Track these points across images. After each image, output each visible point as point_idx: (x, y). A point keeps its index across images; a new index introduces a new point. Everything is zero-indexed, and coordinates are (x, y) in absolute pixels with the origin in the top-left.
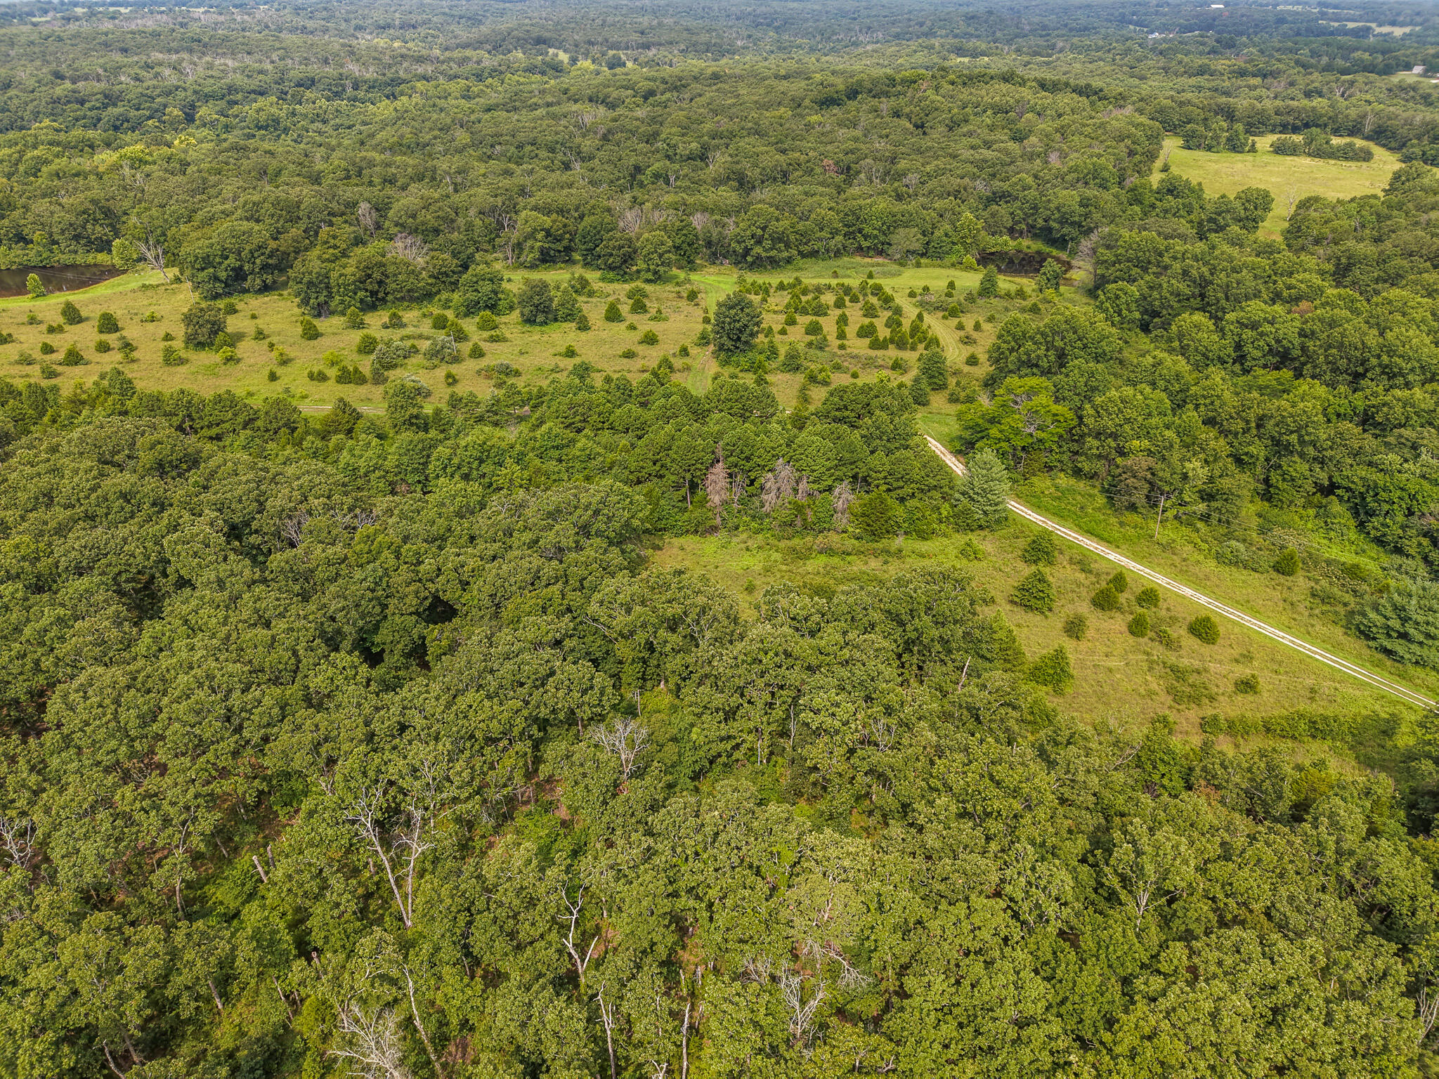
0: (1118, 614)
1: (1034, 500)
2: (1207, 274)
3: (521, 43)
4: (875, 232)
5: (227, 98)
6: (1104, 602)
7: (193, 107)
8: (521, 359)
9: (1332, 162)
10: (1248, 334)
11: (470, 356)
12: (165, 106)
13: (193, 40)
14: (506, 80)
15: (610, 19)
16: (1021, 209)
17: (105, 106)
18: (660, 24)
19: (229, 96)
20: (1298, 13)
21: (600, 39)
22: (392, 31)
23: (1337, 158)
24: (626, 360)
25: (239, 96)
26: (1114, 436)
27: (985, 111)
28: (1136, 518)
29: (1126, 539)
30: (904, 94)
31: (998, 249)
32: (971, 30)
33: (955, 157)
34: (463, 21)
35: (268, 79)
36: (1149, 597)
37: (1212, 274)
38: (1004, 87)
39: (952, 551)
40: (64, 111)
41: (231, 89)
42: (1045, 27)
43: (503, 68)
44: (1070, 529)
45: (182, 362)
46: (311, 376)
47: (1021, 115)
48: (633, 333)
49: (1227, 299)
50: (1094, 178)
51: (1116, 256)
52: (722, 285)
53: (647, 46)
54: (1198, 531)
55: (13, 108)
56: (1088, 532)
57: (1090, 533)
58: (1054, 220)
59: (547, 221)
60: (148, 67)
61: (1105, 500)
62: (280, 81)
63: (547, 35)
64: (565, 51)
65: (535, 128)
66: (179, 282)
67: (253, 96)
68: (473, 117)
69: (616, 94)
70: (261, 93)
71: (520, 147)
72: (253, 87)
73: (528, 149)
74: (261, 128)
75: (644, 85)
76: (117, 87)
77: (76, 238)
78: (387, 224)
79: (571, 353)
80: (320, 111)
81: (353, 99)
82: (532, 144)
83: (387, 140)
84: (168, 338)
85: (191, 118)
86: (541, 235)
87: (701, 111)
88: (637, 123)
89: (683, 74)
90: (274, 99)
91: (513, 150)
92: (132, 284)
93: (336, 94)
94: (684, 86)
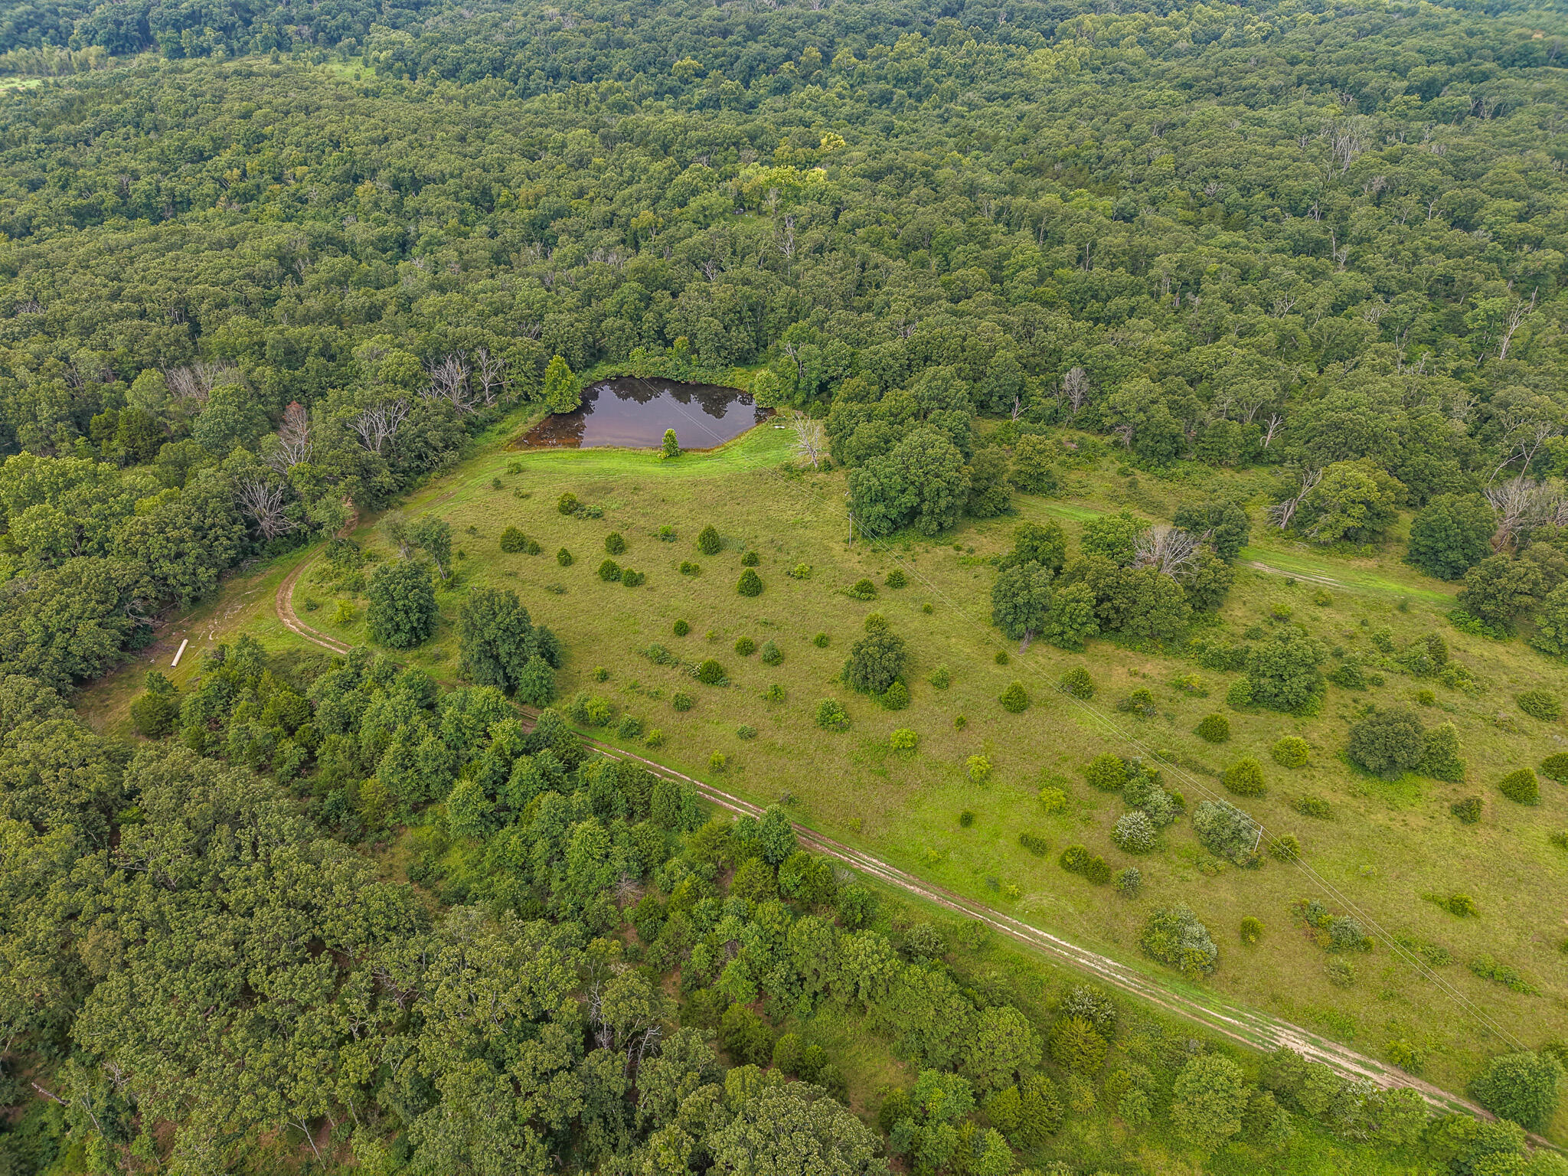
5: (869, 31)
7: (832, 43)
11: (1275, 856)
12: (804, 43)
17: (746, 39)
19: (871, 31)
25: (881, 28)
40: (706, 44)
41: (876, 18)
45: (844, 725)
46: (1025, 840)
55: (659, 35)
65: (1271, 157)
66: (828, 467)
67: (895, 28)
68: (1176, 116)
69: (1375, 80)
70: (904, 24)
71: (1246, 190)
72: (898, 16)
73: (1259, 197)
74: (900, 81)
75: (1422, 72)
76: (761, 15)
77: (718, 350)
78: (1103, 408)
79: (1459, 908)
80: (969, 61)
81: (1005, 39)
82: (1264, 187)
83: (1059, 145)
84: (822, 642)
85: (827, 58)
86: (1358, 510)
87: (1542, 156)
88: (1434, 172)
89: (1475, 42)
90: (918, 35)
91: (1236, 195)
92: (772, 454)
93: (987, 28)
94: (1485, 77)
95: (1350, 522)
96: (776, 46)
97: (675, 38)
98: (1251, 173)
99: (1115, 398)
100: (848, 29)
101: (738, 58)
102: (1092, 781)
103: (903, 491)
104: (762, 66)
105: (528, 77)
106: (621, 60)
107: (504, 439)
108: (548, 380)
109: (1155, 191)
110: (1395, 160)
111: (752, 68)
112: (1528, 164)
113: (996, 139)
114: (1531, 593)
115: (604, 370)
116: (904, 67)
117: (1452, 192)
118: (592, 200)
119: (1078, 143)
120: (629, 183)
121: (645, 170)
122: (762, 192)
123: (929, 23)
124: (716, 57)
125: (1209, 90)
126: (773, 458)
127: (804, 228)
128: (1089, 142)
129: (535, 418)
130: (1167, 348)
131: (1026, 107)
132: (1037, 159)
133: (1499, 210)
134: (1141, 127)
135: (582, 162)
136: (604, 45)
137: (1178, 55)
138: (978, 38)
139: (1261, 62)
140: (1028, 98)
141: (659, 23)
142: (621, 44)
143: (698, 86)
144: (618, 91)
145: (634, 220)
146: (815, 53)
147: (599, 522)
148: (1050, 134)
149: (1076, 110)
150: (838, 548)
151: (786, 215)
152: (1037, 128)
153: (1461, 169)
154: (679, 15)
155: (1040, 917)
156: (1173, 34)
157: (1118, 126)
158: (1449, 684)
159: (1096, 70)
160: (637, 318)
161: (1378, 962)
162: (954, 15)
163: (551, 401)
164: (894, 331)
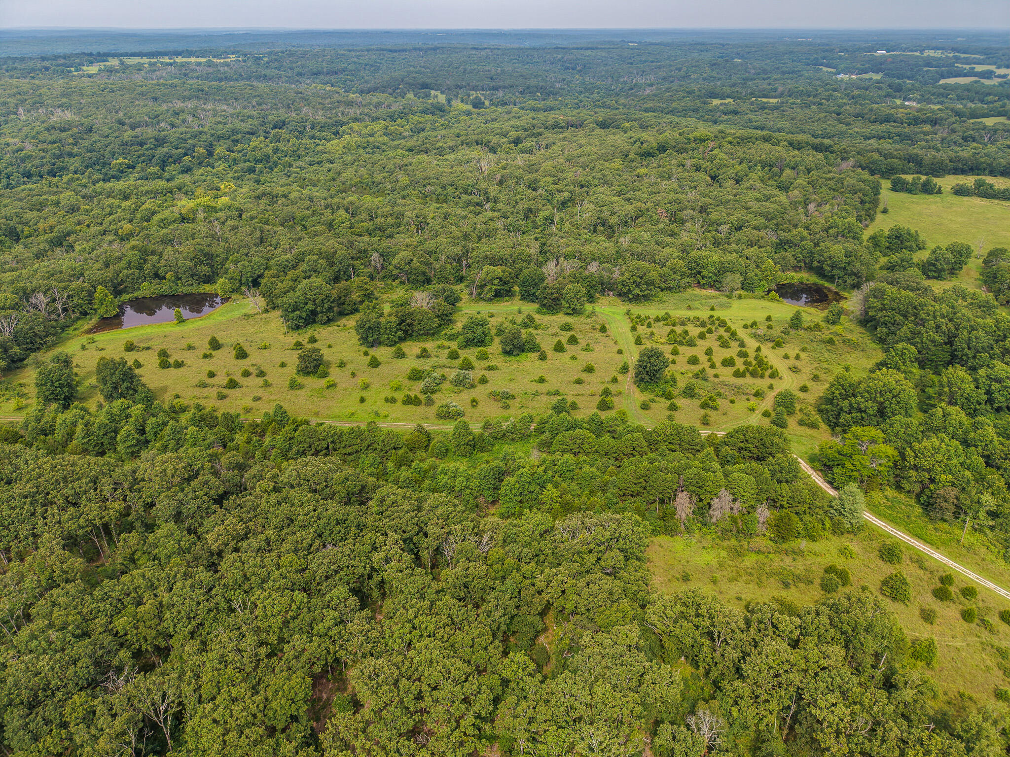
0: (951, 604)
1: (875, 509)
2: (953, 329)
3: (412, 86)
4: (710, 275)
5: (232, 138)
6: (941, 594)
7: (211, 145)
8: (512, 385)
9: (996, 201)
10: (996, 386)
11: (480, 383)
12: (194, 146)
13: (199, 90)
14: (411, 120)
15: (468, 68)
16: (801, 253)
17: (156, 147)
18: (503, 72)
19: (234, 138)
20: (940, 59)
21: (464, 83)
22: (322, 77)
23: (999, 198)
24: (578, 386)
25: (239, 136)
26: (929, 471)
27: (756, 165)
28: (945, 526)
29: (944, 543)
30: (697, 149)
31: (788, 281)
32: (714, 74)
33: (748, 209)
34: (367, 67)
35: (255, 122)
36: (969, 592)
37: (957, 329)
38: (767, 146)
39: (834, 551)
40: (130, 151)
41: (234, 131)
42: (765, 72)
43: (407, 111)
44: (904, 533)
45: (301, 387)
46: (387, 400)
47: (782, 171)
48: (575, 363)
49: (969, 349)
50: (849, 232)
51: (883, 304)
52: (615, 316)
53: (496, 89)
54: (987, 536)
55: (96, 148)
56: (916, 535)
57: (918, 536)
58: (827, 265)
59: (498, 270)
60: (176, 114)
61: (921, 510)
62: (263, 124)
63: (429, 81)
64: (442, 93)
65: (452, 173)
66: (266, 311)
67: (248, 136)
68: (406, 161)
69: (494, 140)
70: (253, 134)
71: (444, 187)
72: (247, 130)
73: (450, 190)
74: (257, 161)
75: (513, 134)
76: (163, 133)
77: (192, 276)
78: (391, 267)
79: (542, 380)
80: (295, 148)
81: (313, 137)
82: (452, 186)
83: (351, 179)
84: (283, 365)
85: (210, 154)
86: (496, 282)
87: (561, 161)
88: (520, 171)
89: (535, 122)
90: (262, 138)
91: (440, 190)
92: (236, 313)
93: (301, 133)
94: (540, 134)
95: (495, 287)
96: (177, 149)
97: (109, 149)
98: (444, 180)
99: (394, 261)
100: (219, 138)
101: (154, 156)
102: (410, 378)
103: (306, 304)
104: (170, 160)
105: (8, 178)
106: (74, 163)
107: (77, 332)
108: (97, 301)
109: (402, 193)
110: (504, 168)
111: (164, 161)
112: (556, 163)
113: (319, 181)
114: (557, 293)
115: (126, 297)
116: (258, 154)
117: (528, 177)
118: (88, 226)
119: (361, 177)
120: (111, 214)
121: (119, 207)
122: (194, 212)
123: (268, 133)
124: (139, 157)
125: (422, 151)
126: (237, 314)
127: (223, 223)
128: (367, 176)
129: (94, 321)
130: (415, 243)
131: (331, 166)
132: (342, 187)
133: (545, 181)
134: (389, 166)
135: (73, 209)
136: (60, 156)
137: (404, 138)
138: (298, 138)
139: (443, 137)
140: (331, 162)
141: (95, 142)
142: (71, 155)
143: (131, 173)
144: (78, 179)
145: (120, 231)
146: (202, 151)
147: (150, 351)
148: (345, 175)
149: (357, 163)
150: (281, 337)
151: (212, 219)
152: (339, 174)
153: (531, 168)
154: (107, 136)
155: (398, 419)
156: (400, 129)
157: (379, 168)
158: (536, 328)
159: (365, 148)
160: (140, 268)
161: (517, 401)
162: (280, 128)
163: (101, 311)
164: (285, 251)
